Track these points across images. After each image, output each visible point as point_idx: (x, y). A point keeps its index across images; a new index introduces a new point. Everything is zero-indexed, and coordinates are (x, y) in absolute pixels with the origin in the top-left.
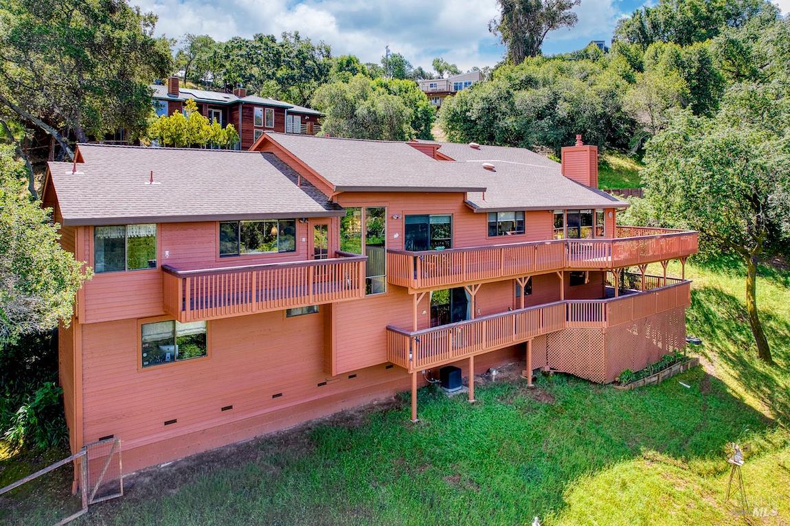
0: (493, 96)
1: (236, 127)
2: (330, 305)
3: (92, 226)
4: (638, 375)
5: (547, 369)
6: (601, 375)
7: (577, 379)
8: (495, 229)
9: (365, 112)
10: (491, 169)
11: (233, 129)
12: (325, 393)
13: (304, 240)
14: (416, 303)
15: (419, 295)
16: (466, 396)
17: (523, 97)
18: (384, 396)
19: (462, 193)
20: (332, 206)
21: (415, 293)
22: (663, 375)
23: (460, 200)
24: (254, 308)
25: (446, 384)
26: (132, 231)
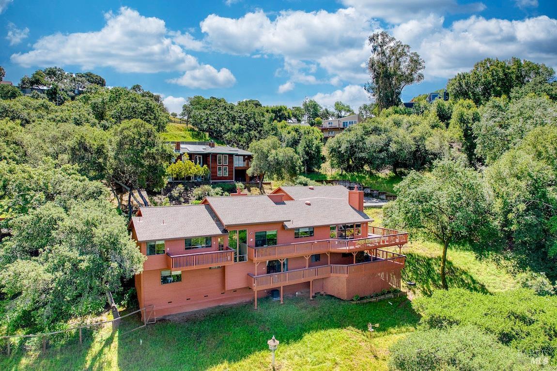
0: (354, 140)
1: (208, 166)
2: (225, 266)
3: (146, 242)
4: (362, 298)
5: (322, 293)
6: (345, 297)
7: (336, 298)
8: (297, 236)
9: (272, 159)
10: (309, 204)
11: (206, 168)
12: (224, 296)
13: (215, 243)
14: (256, 266)
15: (257, 263)
16: (280, 301)
17: (372, 139)
18: (248, 300)
19: (282, 222)
20: (225, 231)
21: (256, 262)
22: (379, 299)
23: (281, 225)
24: (195, 267)
25: (273, 296)
26: (157, 243)
